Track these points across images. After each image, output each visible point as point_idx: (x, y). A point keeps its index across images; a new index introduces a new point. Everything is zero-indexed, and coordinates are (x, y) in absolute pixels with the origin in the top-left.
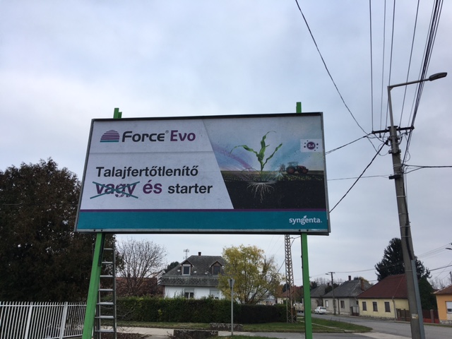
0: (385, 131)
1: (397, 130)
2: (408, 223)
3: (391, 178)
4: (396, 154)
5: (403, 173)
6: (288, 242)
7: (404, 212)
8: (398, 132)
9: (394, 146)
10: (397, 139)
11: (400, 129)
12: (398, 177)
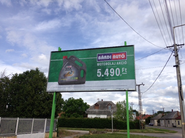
0: (172, 46)
1: (177, 46)
2: (181, 85)
3: (174, 66)
4: (177, 56)
5: (179, 64)
6: (139, 95)
7: (179, 80)
8: (177, 47)
9: (176, 53)
10: (177, 50)
11: (178, 45)
12: (177, 66)
